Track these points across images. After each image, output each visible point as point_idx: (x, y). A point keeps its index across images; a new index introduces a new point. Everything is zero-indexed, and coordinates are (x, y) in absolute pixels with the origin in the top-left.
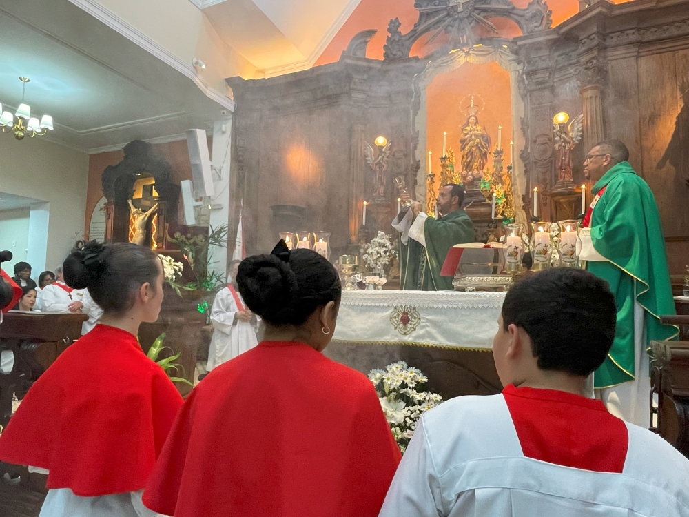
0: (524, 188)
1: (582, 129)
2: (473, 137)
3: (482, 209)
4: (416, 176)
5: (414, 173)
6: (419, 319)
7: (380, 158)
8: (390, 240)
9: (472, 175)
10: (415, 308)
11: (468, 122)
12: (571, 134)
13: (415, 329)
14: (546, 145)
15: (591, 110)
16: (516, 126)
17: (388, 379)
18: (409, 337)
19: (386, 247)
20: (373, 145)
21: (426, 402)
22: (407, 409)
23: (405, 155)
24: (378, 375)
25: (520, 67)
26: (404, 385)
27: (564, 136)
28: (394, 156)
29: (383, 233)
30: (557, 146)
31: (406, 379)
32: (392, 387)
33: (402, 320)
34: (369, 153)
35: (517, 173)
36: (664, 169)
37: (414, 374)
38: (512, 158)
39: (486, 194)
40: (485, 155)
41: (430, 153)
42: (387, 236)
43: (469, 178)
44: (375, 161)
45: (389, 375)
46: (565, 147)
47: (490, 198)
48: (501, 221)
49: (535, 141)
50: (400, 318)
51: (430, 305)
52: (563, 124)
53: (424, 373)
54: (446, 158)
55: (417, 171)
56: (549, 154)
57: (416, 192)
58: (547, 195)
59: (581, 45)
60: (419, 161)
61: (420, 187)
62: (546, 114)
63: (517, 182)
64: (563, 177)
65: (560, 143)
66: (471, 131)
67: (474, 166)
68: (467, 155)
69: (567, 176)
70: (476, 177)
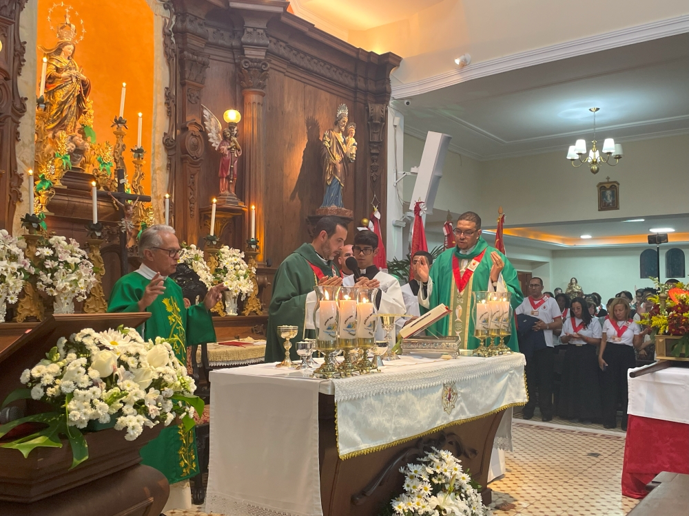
2: (74, 80)
4: (18, 124)
5: (15, 118)
6: (457, 394)
11: (60, 49)
16: (159, 98)
17: (446, 471)
18: (451, 417)
25: (167, 14)
30: (224, 148)
35: (158, 164)
36: (295, 201)
46: (234, 153)
49: (185, 129)
51: (464, 378)
52: (234, 123)
55: (20, 116)
56: (201, 151)
57: (17, 155)
58: (196, 203)
59: (245, 33)
60: (26, 99)
61: (24, 149)
62: (197, 97)
63: (157, 176)
64: (229, 189)
65: (229, 147)
66: (70, 69)
67: (69, 126)
68: (61, 105)
69: (232, 189)
70: (80, 148)
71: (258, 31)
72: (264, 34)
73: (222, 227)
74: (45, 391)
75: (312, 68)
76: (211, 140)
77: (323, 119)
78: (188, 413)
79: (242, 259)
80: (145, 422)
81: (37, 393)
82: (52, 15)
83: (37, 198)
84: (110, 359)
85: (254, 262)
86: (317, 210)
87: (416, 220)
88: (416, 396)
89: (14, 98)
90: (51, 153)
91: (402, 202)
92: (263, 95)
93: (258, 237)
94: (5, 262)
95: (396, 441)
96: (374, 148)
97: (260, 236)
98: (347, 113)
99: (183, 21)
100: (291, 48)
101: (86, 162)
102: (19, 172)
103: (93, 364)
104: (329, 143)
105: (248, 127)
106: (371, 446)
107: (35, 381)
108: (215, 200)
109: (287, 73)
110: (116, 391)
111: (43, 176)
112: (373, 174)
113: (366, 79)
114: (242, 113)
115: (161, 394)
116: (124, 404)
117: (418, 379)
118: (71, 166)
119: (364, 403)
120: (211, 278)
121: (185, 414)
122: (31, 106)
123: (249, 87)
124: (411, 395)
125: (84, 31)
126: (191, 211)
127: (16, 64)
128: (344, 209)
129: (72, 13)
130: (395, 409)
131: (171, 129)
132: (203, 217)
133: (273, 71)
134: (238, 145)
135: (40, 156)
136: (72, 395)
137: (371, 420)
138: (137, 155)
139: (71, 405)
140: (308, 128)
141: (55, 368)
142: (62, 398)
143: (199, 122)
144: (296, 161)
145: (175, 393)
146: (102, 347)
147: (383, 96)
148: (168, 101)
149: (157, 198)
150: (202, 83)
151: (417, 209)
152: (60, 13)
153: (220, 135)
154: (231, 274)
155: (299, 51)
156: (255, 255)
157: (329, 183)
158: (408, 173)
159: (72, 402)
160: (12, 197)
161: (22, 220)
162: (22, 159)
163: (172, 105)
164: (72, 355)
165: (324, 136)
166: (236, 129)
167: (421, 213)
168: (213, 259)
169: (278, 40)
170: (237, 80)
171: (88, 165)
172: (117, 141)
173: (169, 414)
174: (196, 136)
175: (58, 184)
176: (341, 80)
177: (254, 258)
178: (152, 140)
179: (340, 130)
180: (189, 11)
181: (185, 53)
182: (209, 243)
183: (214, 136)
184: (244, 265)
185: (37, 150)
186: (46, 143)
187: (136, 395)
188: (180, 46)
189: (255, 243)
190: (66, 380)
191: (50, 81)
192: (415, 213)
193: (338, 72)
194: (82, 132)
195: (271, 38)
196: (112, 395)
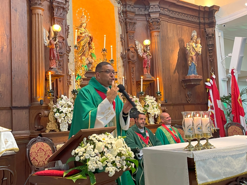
2: (87, 37)
4: (68, 56)
7: (57, 40)
9: (88, 60)
11: (81, 26)
20: (49, 29)
25: (119, 5)
30: (145, 56)
35: (119, 65)
40: (90, 48)
42: (70, 100)
46: (149, 57)
56: (135, 58)
57: (69, 68)
58: (135, 79)
59: (150, 8)
60: (70, 46)
61: (71, 65)
62: (133, 37)
63: (119, 70)
64: (147, 72)
65: (147, 55)
66: (85, 32)
67: (86, 54)
68: (83, 47)
69: (149, 72)
70: (91, 62)
71: (155, 6)
72: (158, 7)
73: (146, 88)
74: (80, 158)
75: (179, 17)
76: (139, 53)
77: (185, 38)
78: (132, 166)
79: (155, 100)
80: (115, 169)
81: (77, 159)
82: (78, 13)
83: (76, 83)
84: (102, 145)
85: (160, 101)
86: (186, 77)
87: (232, 77)
88: (233, 158)
89: (66, 47)
90: (80, 65)
91: (225, 70)
92: (159, 32)
93: (161, 91)
94: (67, 108)
95: (225, 178)
96: (210, 47)
97: (162, 90)
98: (196, 34)
99: (125, 8)
100: (170, 11)
101: (93, 67)
102: (70, 74)
103: (96, 147)
104: (189, 48)
105: (153, 46)
106: (213, 180)
107: (76, 154)
108: (142, 77)
109: (169, 21)
110: (104, 158)
111: (78, 74)
112: (210, 59)
113: (204, 18)
114: (151, 41)
115: (121, 158)
116: (108, 162)
117: (234, 150)
118: (88, 69)
119: (208, 162)
120: (142, 109)
121: (131, 166)
122: (72, 49)
123: (153, 30)
124: (231, 158)
125: (89, 17)
126: (133, 82)
127: (67, 33)
128: (198, 75)
129: (84, 11)
130: (223, 164)
131: (123, 51)
132: (138, 84)
133: (163, 21)
134: (150, 54)
135: (77, 67)
136: (89, 159)
137: (212, 169)
138: (111, 62)
139: (89, 163)
140: (179, 43)
141: (83, 149)
142: (86, 161)
143: (134, 47)
144: (175, 58)
145: (127, 158)
146: (99, 141)
147: (212, 24)
148: (122, 40)
149: (120, 78)
150: (134, 31)
151: (233, 72)
152: (81, 12)
153: (142, 50)
154: (151, 107)
155: (173, 11)
156: (160, 98)
157: (190, 65)
158: (228, 57)
159: (89, 162)
160: (68, 83)
161: (72, 92)
162: (70, 69)
163: (123, 41)
164: (89, 144)
165: (187, 45)
166: (149, 47)
167: (234, 74)
168: (143, 101)
169: (164, 8)
170: (148, 27)
171: (94, 68)
172: (104, 58)
173: (124, 166)
174: (133, 52)
175: (84, 77)
176: (193, 20)
177: (160, 100)
178: (117, 56)
179: (193, 42)
180: (128, 3)
181: (127, 20)
182: (140, 95)
183: (140, 51)
184: (156, 103)
185: (76, 65)
186: (79, 62)
187: (112, 159)
188: (125, 17)
189: (160, 93)
190: (87, 153)
191: (79, 38)
192: (232, 74)
193: (191, 17)
194: (91, 56)
195: (161, 8)
196: (103, 159)
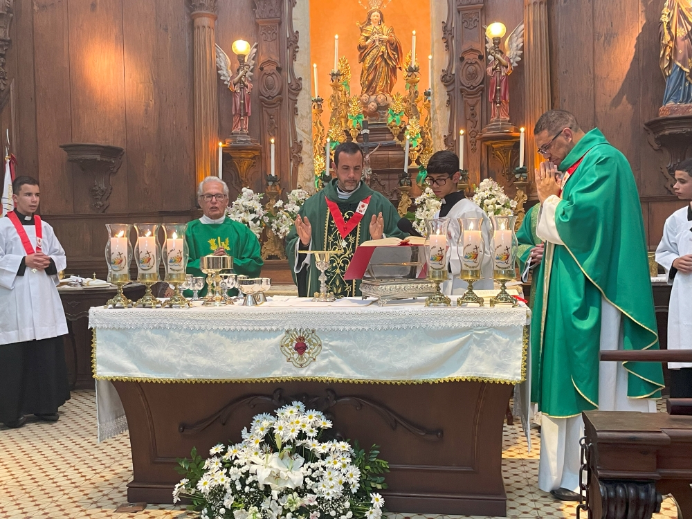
0: (447, 124)
1: (523, 46)
2: (377, 43)
3: (391, 154)
4: (296, 101)
5: (292, 97)
6: (320, 345)
7: (241, 73)
8: (261, 202)
9: (376, 101)
10: (313, 331)
11: (370, 19)
12: (508, 54)
13: (314, 359)
14: (476, 66)
15: (534, 22)
16: (436, 34)
17: (280, 429)
18: (307, 371)
19: (255, 213)
20: (230, 52)
21: (331, 454)
22: (306, 466)
23: (279, 69)
24: (266, 424)
26: (302, 436)
27: (499, 56)
28: (262, 69)
29: (251, 191)
30: (489, 69)
31: (304, 426)
32: (286, 440)
33: (296, 348)
34: (223, 64)
35: (437, 104)
36: (619, 108)
37: (314, 419)
38: (431, 80)
39: (396, 131)
40: (394, 70)
41: (315, 66)
42: (257, 196)
43: (372, 106)
44: (232, 78)
45: (280, 423)
46: (501, 72)
47: (401, 137)
48: (415, 171)
49: (462, 59)
50: (294, 345)
51: (333, 327)
52: (499, 38)
53: (328, 414)
54: (338, 75)
55: (297, 95)
56: (479, 79)
57: (297, 126)
60: (300, 79)
61: (303, 120)
62: (476, 20)
63: (438, 116)
64: (497, 114)
65: (494, 67)
66: (374, 34)
73: (507, 157)
106: (151, 377)
119: (136, 334)
126: (471, 145)
127: (291, 51)
130: (187, 347)
131: (450, 65)
134: (504, 62)
137: (146, 351)
148: (445, 35)
157: (668, 73)
160: (294, 161)
162: (301, 129)
163: (449, 38)
172: (410, 89)
174: (472, 63)
